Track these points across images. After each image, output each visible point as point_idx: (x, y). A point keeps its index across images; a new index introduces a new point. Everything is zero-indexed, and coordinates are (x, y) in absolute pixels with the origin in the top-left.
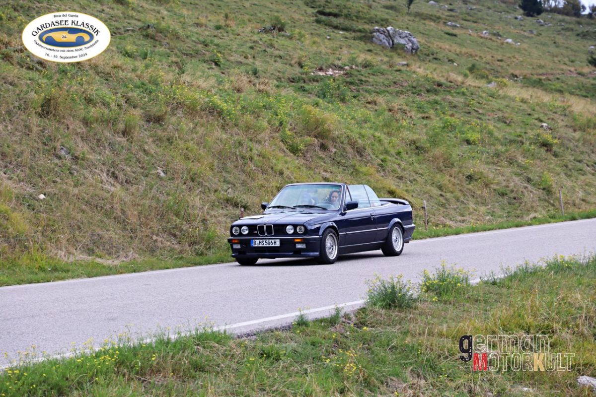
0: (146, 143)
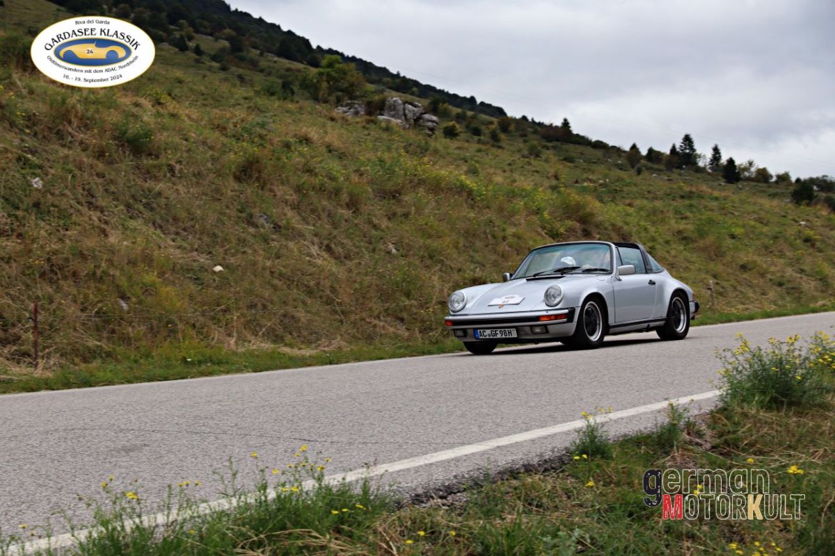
0: (375, 216)
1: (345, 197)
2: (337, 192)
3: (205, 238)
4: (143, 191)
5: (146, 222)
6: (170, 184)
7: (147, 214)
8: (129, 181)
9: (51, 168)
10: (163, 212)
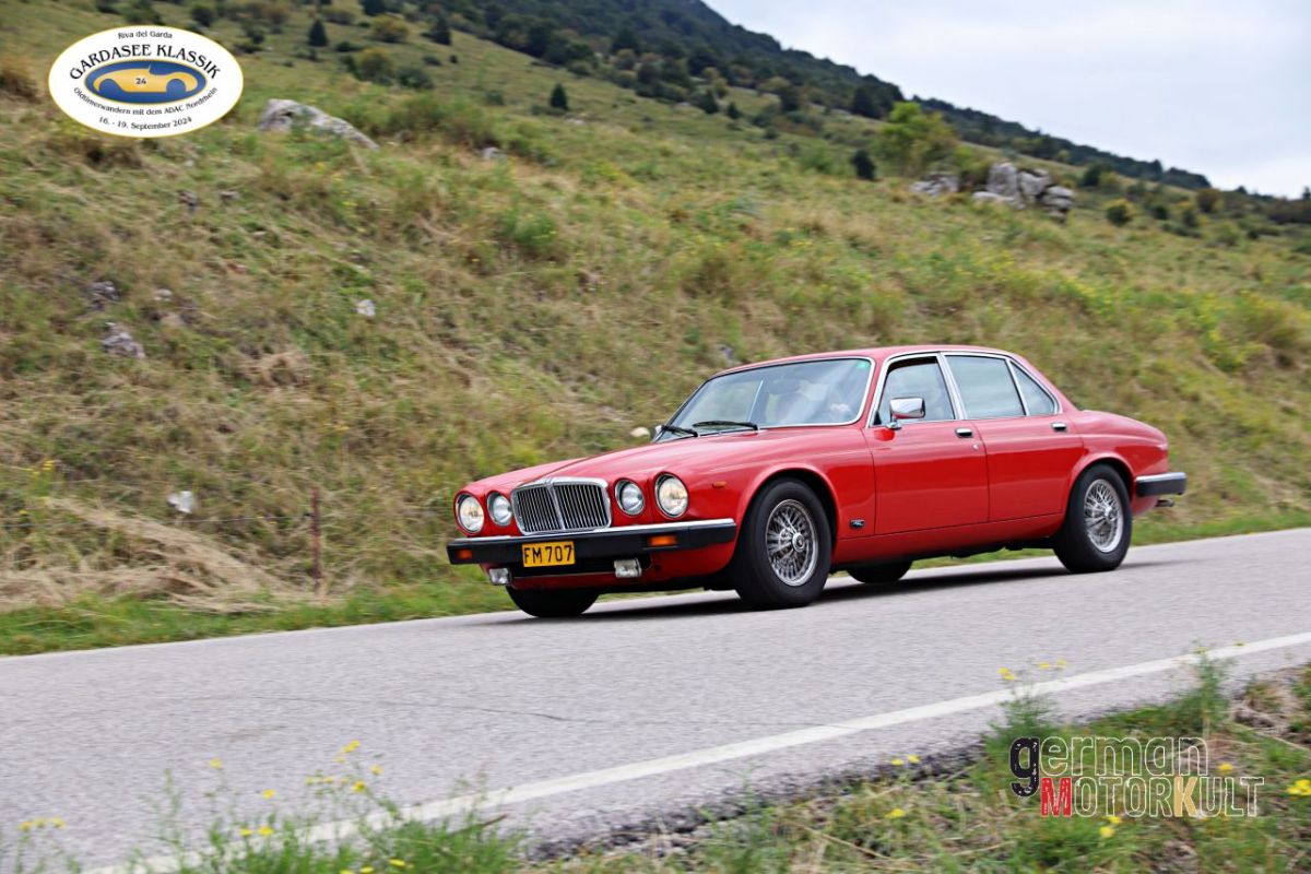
1: (867, 315)
2: (852, 309)
3: (628, 386)
4: (534, 315)
5: (534, 364)
6: (577, 304)
7: (537, 350)
8: (512, 299)
9: (389, 283)
10: (563, 346)
